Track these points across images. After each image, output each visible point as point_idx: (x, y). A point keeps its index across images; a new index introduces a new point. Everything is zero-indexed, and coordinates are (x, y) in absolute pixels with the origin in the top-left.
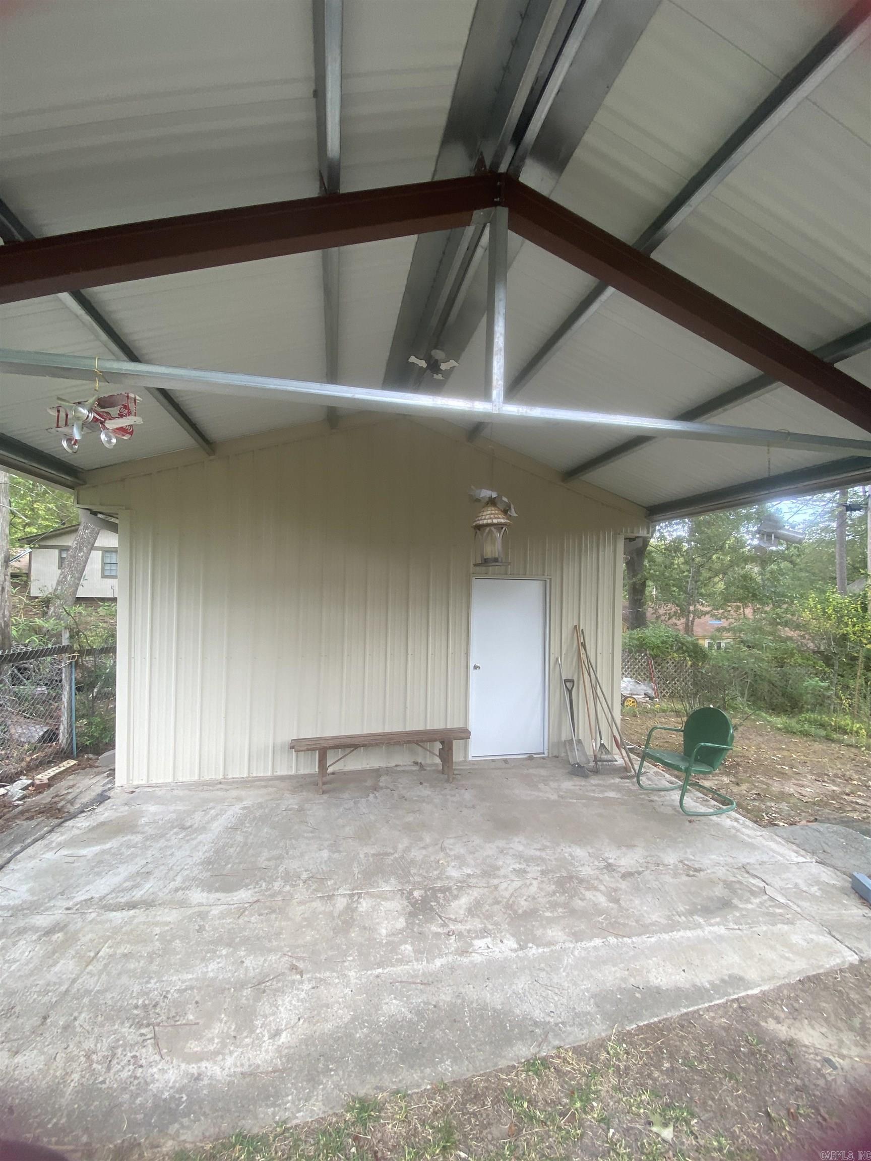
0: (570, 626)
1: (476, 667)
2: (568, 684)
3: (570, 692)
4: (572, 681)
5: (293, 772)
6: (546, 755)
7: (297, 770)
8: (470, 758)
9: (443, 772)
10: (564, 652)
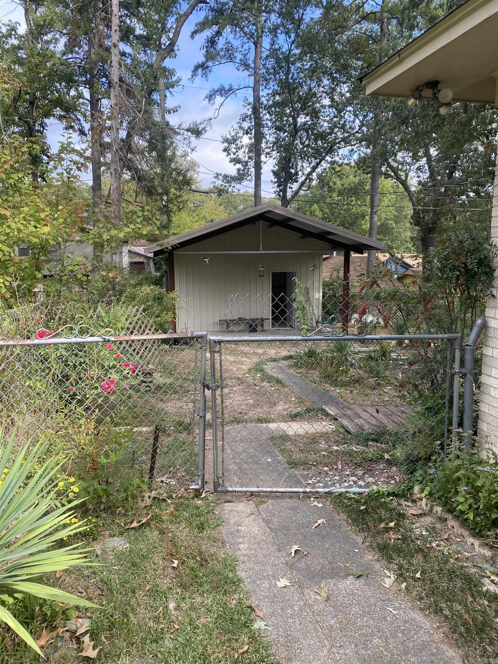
0: (304, 287)
6: (296, 328)
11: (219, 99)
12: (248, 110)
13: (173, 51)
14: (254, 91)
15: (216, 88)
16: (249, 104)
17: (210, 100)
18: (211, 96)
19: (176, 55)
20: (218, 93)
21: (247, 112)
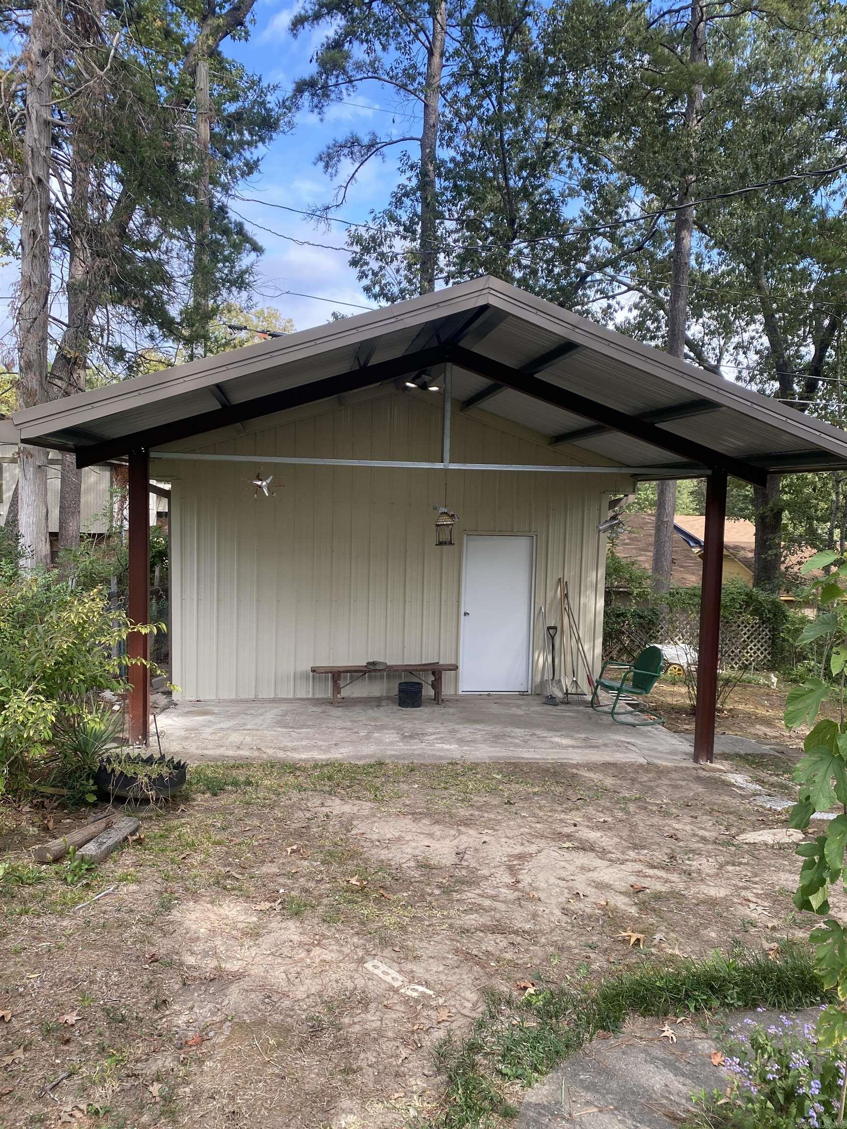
0: (555, 580)
1: (466, 614)
2: (551, 631)
3: (553, 638)
4: (555, 628)
5: (310, 696)
6: (530, 692)
7: (313, 694)
8: (460, 693)
9: (435, 700)
10: (548, 602)
11: (346, 166)
12: (410, 179)
13: (241, 24)
14: (423, 147)
15: (341, 139)
16: (412, 167)
17: (327, 166)
18: (330, 156)
19: (247, 33)
20: (346, 151)
21: (406, 183)
